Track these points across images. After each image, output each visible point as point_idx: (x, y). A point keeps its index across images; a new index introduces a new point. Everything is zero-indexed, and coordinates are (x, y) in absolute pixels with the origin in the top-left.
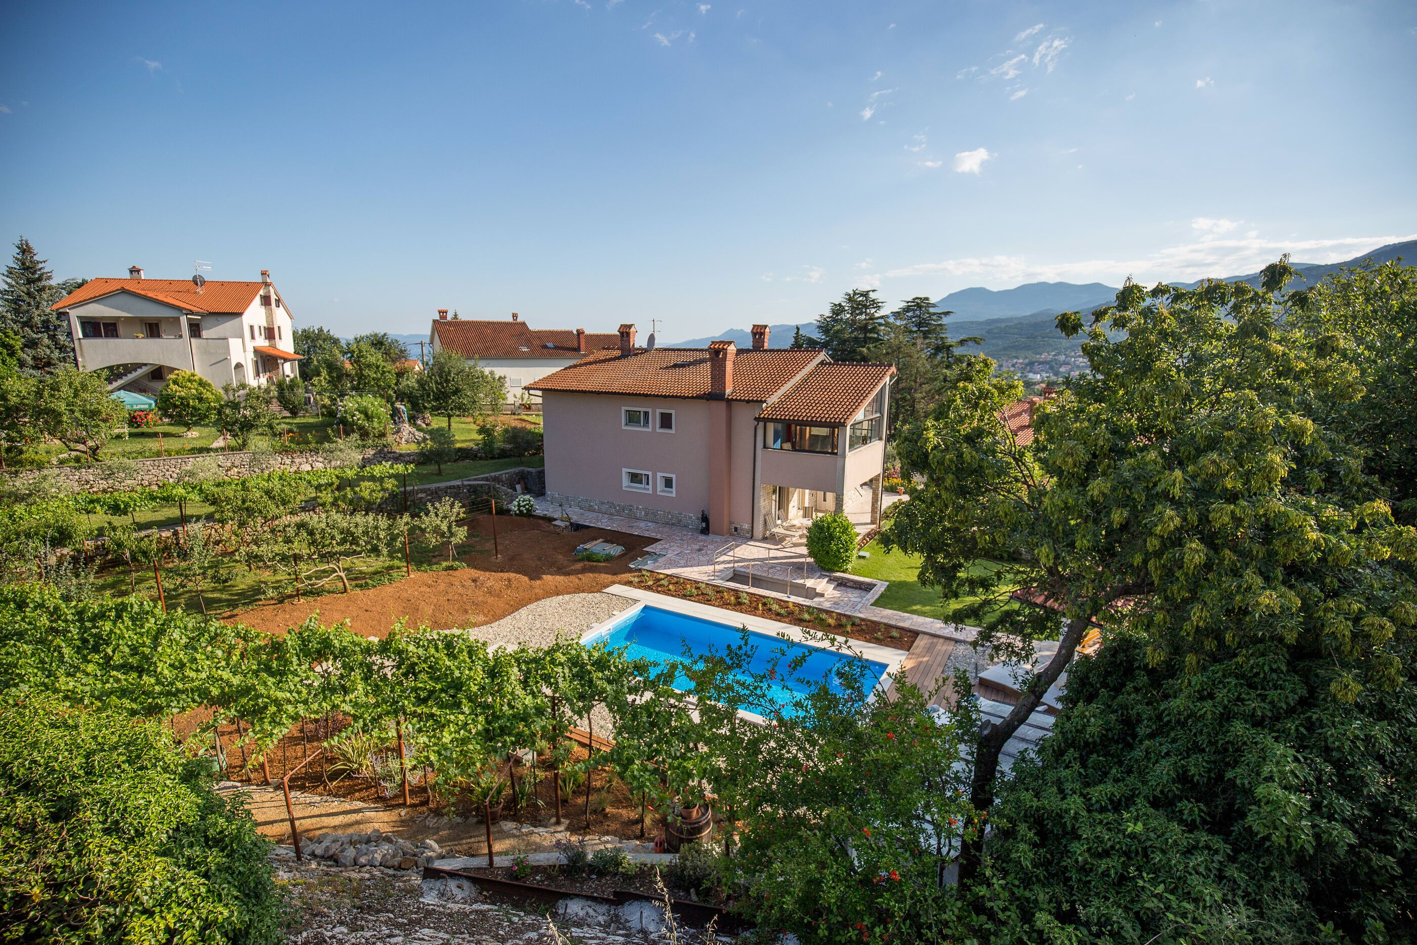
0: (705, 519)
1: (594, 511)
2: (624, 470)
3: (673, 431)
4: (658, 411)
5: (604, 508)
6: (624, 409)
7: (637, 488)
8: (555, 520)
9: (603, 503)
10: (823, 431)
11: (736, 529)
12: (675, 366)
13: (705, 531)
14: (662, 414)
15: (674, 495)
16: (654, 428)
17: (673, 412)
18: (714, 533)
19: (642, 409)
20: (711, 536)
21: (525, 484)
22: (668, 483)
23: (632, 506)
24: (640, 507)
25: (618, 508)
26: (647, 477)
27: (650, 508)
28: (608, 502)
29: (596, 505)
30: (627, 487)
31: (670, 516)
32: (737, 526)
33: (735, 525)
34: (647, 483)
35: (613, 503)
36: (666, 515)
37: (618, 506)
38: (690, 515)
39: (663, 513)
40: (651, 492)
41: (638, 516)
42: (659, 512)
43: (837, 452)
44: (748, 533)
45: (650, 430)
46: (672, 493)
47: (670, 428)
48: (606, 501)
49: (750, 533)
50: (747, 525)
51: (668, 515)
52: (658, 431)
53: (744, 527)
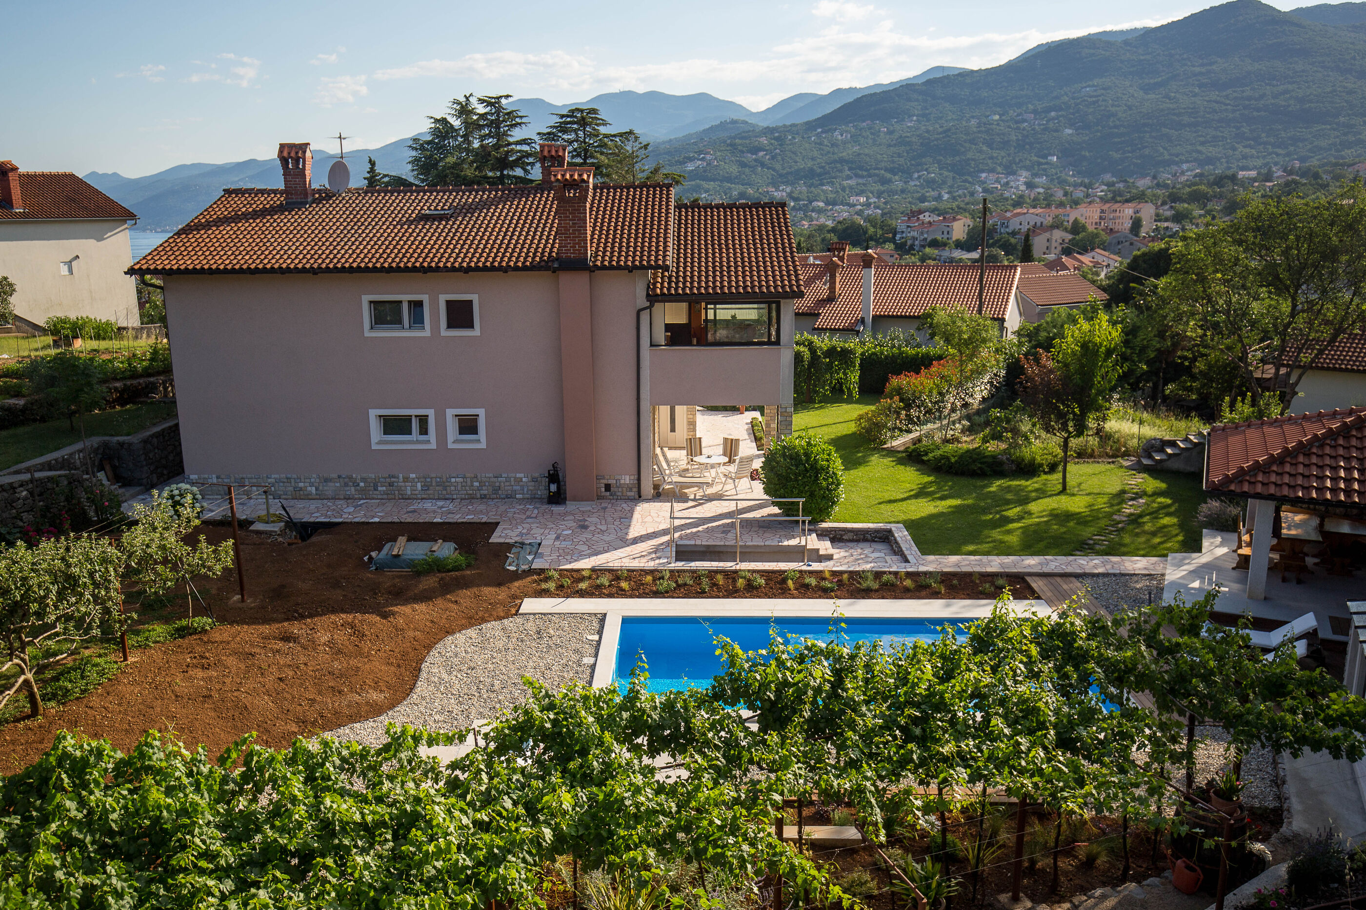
0: (554, 477)
1: (308, 497)
2: (373, 413)
3: (476, 332)
4: (443, 299)
5: (330, 489)
6: (366, 299)
7: (399, 442)
8: (252, 523)
9: (327, 480)
10: (748, 313)
11: (608, 487)
12: (425, 218)
13: (557, 498)
14: (448, 303)
15: (483, 445)
16: (435, 328)
17: (475, 298)
18: (575, 499)
19: (405, 298)
20: (571, 506)
21: (114, 468)
22: (468, 426)
23: (393, 477)
24: (413, 476)
25: (362, 484)
26: (423, 420)
27: (433, 475)
28: (339, 477)
29: (312, 485)
30: (380, 443)
31: (476, 484)
32: (610, 482)
33: (605, 482)
34: (424, 431)
35: (350, 478)
36: (469, 483)
37: (363, 480)
38: (518, 475)
39: (461, 480)
40: (433, 446)
41: (409, 493)
42: (453, 480)
43: (777, 343)
44: (631, 490)
45: (427, 333)
46: (479, 441)
47: (470, 325)
48: (335, 476)
49: (635, 490)
50: (627, 477)
51: (472, 482)
52: (445, 332)
53: (622, 482)
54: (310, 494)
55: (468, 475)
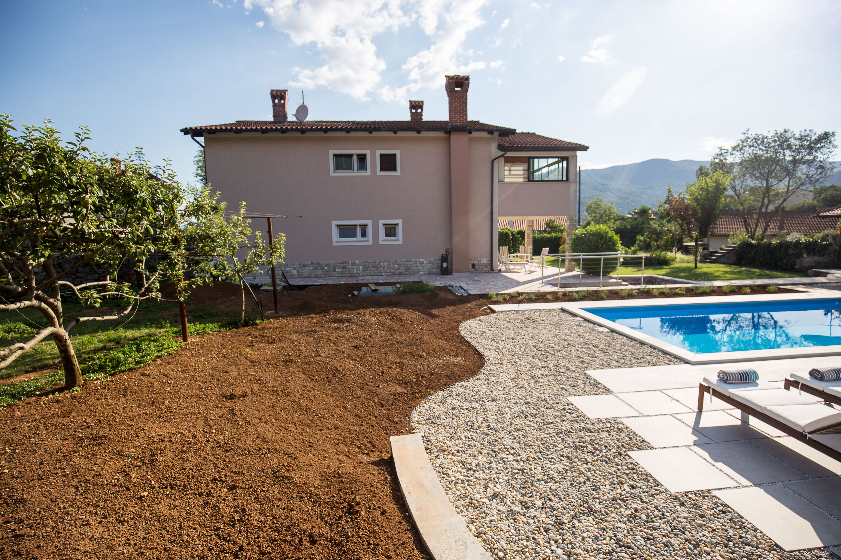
0: (445, 258)
2: (334, 223)
3: (398, 173)
4: (378, 153)
5: (306, 271)
6: (331, 153)
7: (348, 241)
9: (304, 266)
11: (473, 266)
13: (447, 271)
14: (382, 155)
15: (401, 242)
16: (373, 170)
17: (397, 152)
19: (355, 152)
20: (456, 275)
22: (391, 231)
23: (346, 263)
24: (358, 262)
25: (326, 268)
26: (364, 227)
27: (370, 261)
28: (312, 263)
29: (294, 269)
30: (337, 242)
31: (396, 266)
32: (475, 262)
33: (472, 262)
34: (364, 235)
35: (319, 264)
36: (392, 265)
37: (327, 265)
38: (422, 260)
39: (387, 263)
40: (371, 243)
41: (355, 272)
42: (382, 264)
43: (567, 180)
44: (487, 267)
45: (368, 173)
46: (398, 240)
47: (394, 169)
48: (310, 263)
49: (489, 267)
50: (485, 260)
51: (393, 265)
52: (379, 173)
53: (482, 262)
54: (293, 275)
55: (391, 260)
